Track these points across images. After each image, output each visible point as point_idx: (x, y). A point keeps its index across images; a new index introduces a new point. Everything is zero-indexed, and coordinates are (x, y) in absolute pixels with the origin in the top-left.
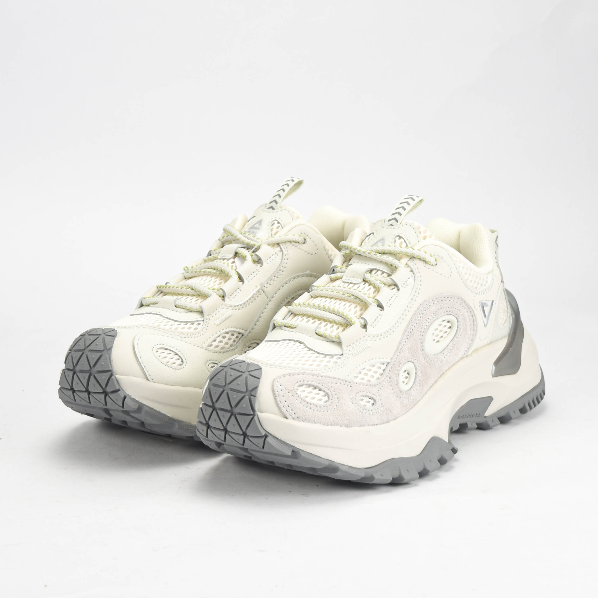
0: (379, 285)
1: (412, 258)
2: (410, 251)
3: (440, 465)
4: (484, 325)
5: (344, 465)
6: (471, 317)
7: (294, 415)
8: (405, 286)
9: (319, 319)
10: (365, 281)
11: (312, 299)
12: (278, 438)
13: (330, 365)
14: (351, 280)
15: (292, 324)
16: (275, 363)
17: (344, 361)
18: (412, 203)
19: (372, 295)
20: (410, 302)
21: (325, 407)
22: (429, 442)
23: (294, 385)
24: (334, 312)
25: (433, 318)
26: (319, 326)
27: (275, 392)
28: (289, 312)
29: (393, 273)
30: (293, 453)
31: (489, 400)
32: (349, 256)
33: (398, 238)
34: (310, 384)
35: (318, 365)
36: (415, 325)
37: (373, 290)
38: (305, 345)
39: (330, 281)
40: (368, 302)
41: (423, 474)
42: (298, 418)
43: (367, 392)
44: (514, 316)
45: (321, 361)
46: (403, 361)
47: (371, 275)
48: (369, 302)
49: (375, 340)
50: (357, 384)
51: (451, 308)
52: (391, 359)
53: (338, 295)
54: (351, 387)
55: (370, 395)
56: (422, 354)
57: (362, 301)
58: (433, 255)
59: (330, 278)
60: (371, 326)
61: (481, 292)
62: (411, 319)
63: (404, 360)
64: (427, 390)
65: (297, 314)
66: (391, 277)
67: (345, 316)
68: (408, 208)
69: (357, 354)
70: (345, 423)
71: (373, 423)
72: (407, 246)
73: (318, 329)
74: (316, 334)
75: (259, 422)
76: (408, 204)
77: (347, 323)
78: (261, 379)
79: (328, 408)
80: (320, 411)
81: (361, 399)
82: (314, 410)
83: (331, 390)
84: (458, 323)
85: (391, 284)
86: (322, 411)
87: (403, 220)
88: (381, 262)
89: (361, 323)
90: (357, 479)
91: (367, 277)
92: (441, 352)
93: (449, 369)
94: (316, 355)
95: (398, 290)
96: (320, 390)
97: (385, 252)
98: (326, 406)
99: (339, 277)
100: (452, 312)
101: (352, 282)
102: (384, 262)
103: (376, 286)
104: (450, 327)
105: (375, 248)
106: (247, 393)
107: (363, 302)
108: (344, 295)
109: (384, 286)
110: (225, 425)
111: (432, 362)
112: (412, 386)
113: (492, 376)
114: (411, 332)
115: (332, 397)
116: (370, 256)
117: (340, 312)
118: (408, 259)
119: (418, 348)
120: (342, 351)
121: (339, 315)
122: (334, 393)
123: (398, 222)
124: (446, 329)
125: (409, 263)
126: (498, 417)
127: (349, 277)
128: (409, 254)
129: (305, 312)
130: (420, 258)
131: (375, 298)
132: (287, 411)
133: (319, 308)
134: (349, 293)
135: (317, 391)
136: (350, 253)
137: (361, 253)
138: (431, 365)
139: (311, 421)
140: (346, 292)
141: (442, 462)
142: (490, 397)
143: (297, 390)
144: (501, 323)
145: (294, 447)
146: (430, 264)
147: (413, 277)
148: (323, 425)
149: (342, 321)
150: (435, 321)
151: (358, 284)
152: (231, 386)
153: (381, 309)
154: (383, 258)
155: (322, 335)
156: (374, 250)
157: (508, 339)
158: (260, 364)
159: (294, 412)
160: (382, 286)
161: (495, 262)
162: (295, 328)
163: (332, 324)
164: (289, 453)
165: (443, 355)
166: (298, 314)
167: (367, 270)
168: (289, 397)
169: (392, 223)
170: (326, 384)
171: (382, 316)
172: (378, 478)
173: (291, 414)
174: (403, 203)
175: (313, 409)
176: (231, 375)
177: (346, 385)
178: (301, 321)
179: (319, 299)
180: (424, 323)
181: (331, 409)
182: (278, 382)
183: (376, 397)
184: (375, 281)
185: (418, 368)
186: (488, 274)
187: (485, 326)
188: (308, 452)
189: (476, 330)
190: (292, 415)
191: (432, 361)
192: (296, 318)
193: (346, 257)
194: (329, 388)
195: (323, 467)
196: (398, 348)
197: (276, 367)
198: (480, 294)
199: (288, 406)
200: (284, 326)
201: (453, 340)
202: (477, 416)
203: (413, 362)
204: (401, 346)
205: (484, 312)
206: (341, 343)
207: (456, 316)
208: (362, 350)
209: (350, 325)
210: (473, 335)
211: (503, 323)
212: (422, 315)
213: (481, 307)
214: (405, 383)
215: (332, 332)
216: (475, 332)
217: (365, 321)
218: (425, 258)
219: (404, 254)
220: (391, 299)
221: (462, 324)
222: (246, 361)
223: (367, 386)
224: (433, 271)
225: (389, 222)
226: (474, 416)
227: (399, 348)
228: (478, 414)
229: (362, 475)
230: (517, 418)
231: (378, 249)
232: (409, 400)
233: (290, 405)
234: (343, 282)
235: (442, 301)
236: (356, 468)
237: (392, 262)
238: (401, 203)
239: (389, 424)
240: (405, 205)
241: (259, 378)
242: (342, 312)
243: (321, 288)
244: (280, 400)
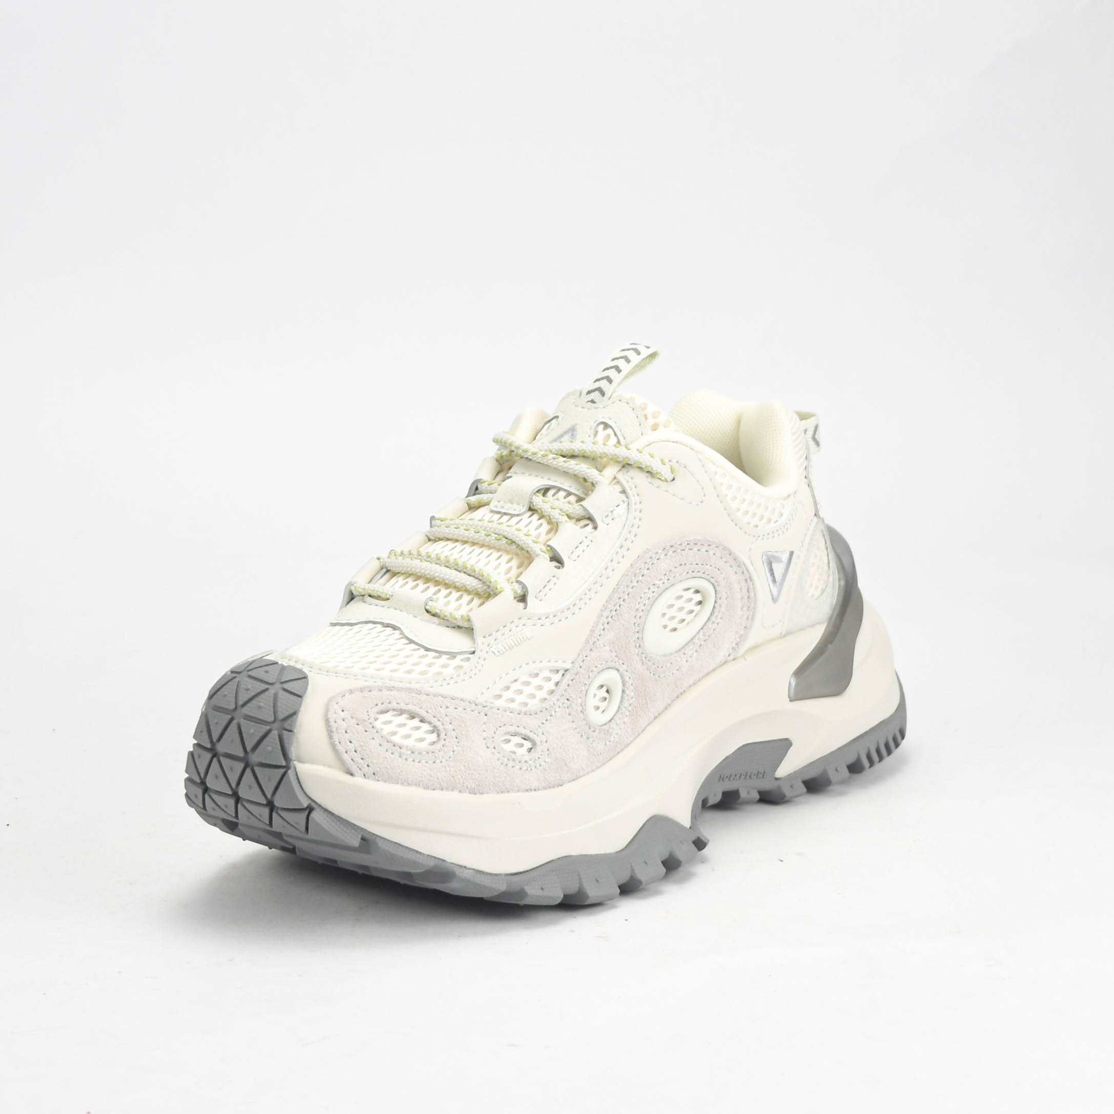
0: (559, 518)
1: (626, 465)
2: (621, 452)
3: (665, 870)
4: (773, 599)
5: (465, 867)
6: (744, 584)
7: (366, 769)
8: (609, 520)
9: (437, 583)
10: (531, 509)
11: (430, 543)
12: (334, 812)
13: (449, 671)
14: (506, 508)
15: (382, 591)
16: (337, 666)
17: (477, 665)
18: (635, 359)
19: (543, 538)
20: (617, 553)
21: (431, 754)
22: (644, 825)
23: (369, 710)
24: (465, 570)
25: (663, 583)
26: (433, 596)
27: (330, 724)
28: (382, 568)
29: (587, 495)
30: (362, 841)
31: (785, 745)
32: (507, 461)
33: (602, 427)
34: (401, 709)
35: (423, 673)
36: (626, 597)
37: (545, 527)
38: (402, 633)
39: (467, 509)
40: (532, 551)
41: (628, 889)
42: (374, 774)
43: (519, 725)
44: (843, 583)
45: (430, 665)
46: (596, 667)
47: (543, 498)
48: (535, 551)
49: (542, 625)
50: (498, 709)
51: (703, 565)
52: (573, 663)
53: (477, 536)
54: (486, 715)
55: (523, 731)
56: (638, 654)
57: (522, 549)
58: (666, 460)
59: (468, 504)
60: (536, 597)
61: (766, 535)
62: (618, 585)
63: (598, 666)
64: (647, 723)
65: (397, 571)
66: (582, 503)
67: (484, 577)
68: (625, 367)
69: (503, 653)
70: (469, 787)
71: (529, 787)
72: (619, 442)
73: (430, 603)
74: (427, 611)
75: (297, 781)
76: (626, 361)
77: (488, 591)
78: (304, 698)
79: (437, 755)
80: (419, 762)
81: (505, 740)
82: (406, 760)
83: (444, 722)
84: (716, 594)
85: (582, 516)
86: (424, 761)
87: (614, 391)
88: (565, 473)
89: (515, 592)
90: (493, 895)
91: (536, 502)
92: (679, 650)
93: (695, 683)
94: (422, 652)
95: (595, 528)
96: (422, 721)
97: (574, 454)
98: (433, 752)
99: (486, 501)
100: (704, 573)
101: (508, 512)
102: (571, 473)
103: (554, 520)
104: (700, 603)
105: (556, 446)
106: (276, 725)
107: (523, 552)
108: (489, 537)
109: (568, 520)
110: (234, 786)
111: (658, 669)
112: (614, 716)
113: (788, 700)
114: (616, 611)
115: (446, 735)
116: (544, 461)
117: (476, 569)
118: (617, 468)
119: (629, 641)
120: (473, 646)
121: (473, 576)
122: (451, 727)
123: (605, 396)
124: (691, 606)
125: (620, 476)
126: (804, 780)
127: (502, 502)
128: (620, 459)
129: (411, 569)
130: (640, 466)
131: (548, 543)
132: (352, 760)
133: (438, 561)
134: (499, 533)
135: (416, 722)
136: (510, 455)
137: (528, 455)
138: (657, 676)
139: (400, 782)
140: (492, 532)
141: (671, 865)
142: (787, 740)
143: (376, 719)
144: (813, 596)
145: (366, 830)
146: (660, 479)
147: (626, 504)
148: (425, 788)
149: (479, 588)
150: (667, 589)
151: (518, 515)
152: (245, 710)
153: (558, 564)
154: (570, 465)
155: (437, 613)
156: (554, 451)
157: (827, 627)
158: (306, 670)
159: (367, 764)
160: (564, 521)
161: (804, 476)
162: (388, 599)
163: (459, 594)
164: (356, 842)
165: (682, 656)
166: (398, 573)
167: (538, 489)
168: (358, 733)
169: (593, 398)
170: (435, 709)
171: (558, 579)
172: (534, 893)
173: (360, 766)
174: (617, 359)
175: (404, 757)
176: (247, 690)
177: (476, 712)
178: (401, 587)
179: (442, 543)
180: (645, 592)
181: (443, 757)
182: (337, 703)
183: (538, 736)
184: (550, 510)
185: (627, 681)
186: (785, 499)
187: (775, 600)
188: (393, 840)
189: (754, 608)
190: (363, 769)
191: (660, 667)
192: (394, 580)
193: (502, 463)
194: (441, 718)
195: (423, 870)
196: (587, 641)
197: (337, 675)
198: (765, 539)
199: (355, 751)
200: (367, 596)
201: (705, 628)
202: (758, 777)
203: (619, 668)
204: (594, 637)
205: (772, 574)
206: (473, 629)
207: (713, 581)
208: (513, 644)
209: (494, 596)
210: (748, 618)
211: (816, 596)
212: (641, 578)
213: (765, 564)
214: (601, 710)
215: (458, 608)
216: (751, 613)
217: (524, 587)
218: (650, 466)
219: (611, 459)
220: (579, 545)
221: (724, 597)
222: (280, 663)
223: (519, 714)
224: (667, 491)
225: (588, 395)
226: (752, 777)
227: (590, 641)
228: (761, 773)
229: (502, 887)
230: (843, 782)
231: (561, 447)
232: (608, 743)
233: (359, 749)
234: (492, 511)
235: (684, 550)
236: (491, 874)
237: (586, 473)
238: (613, 360)
239: (560, 788)
240: (621, 363)
241: (300, 696)
242: (480, 570)
243: (448, 522)
244: (339, 740)
